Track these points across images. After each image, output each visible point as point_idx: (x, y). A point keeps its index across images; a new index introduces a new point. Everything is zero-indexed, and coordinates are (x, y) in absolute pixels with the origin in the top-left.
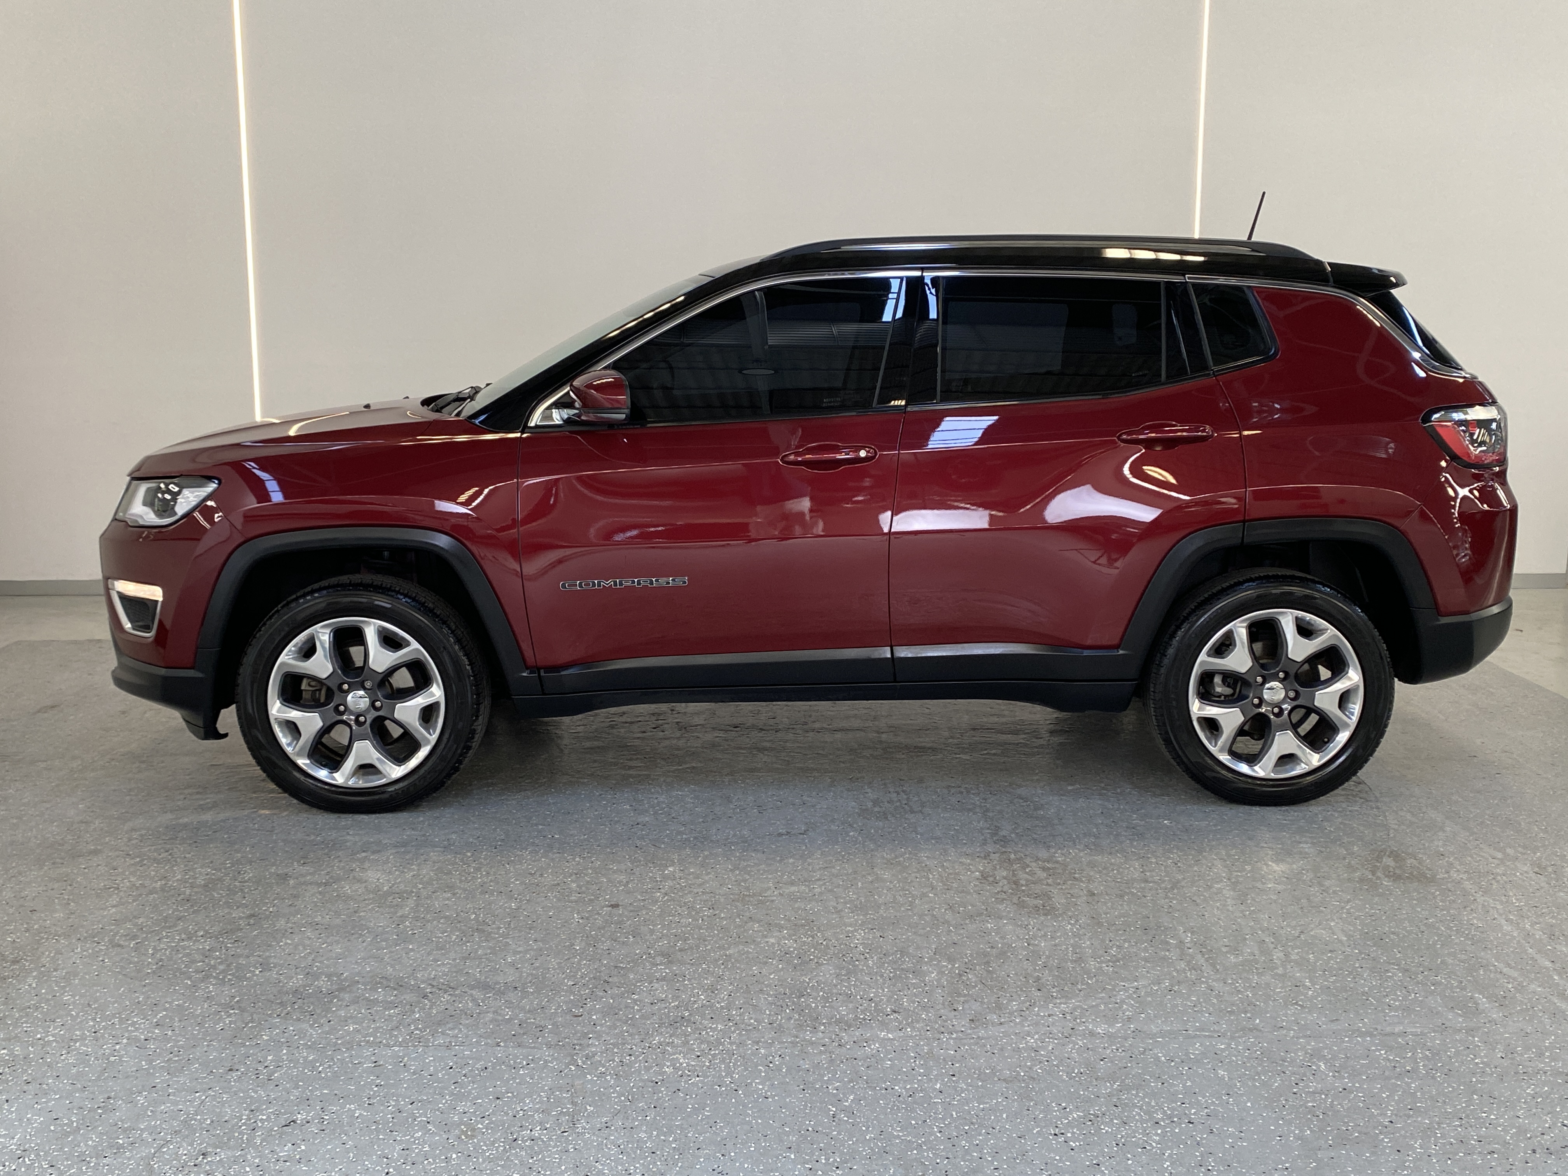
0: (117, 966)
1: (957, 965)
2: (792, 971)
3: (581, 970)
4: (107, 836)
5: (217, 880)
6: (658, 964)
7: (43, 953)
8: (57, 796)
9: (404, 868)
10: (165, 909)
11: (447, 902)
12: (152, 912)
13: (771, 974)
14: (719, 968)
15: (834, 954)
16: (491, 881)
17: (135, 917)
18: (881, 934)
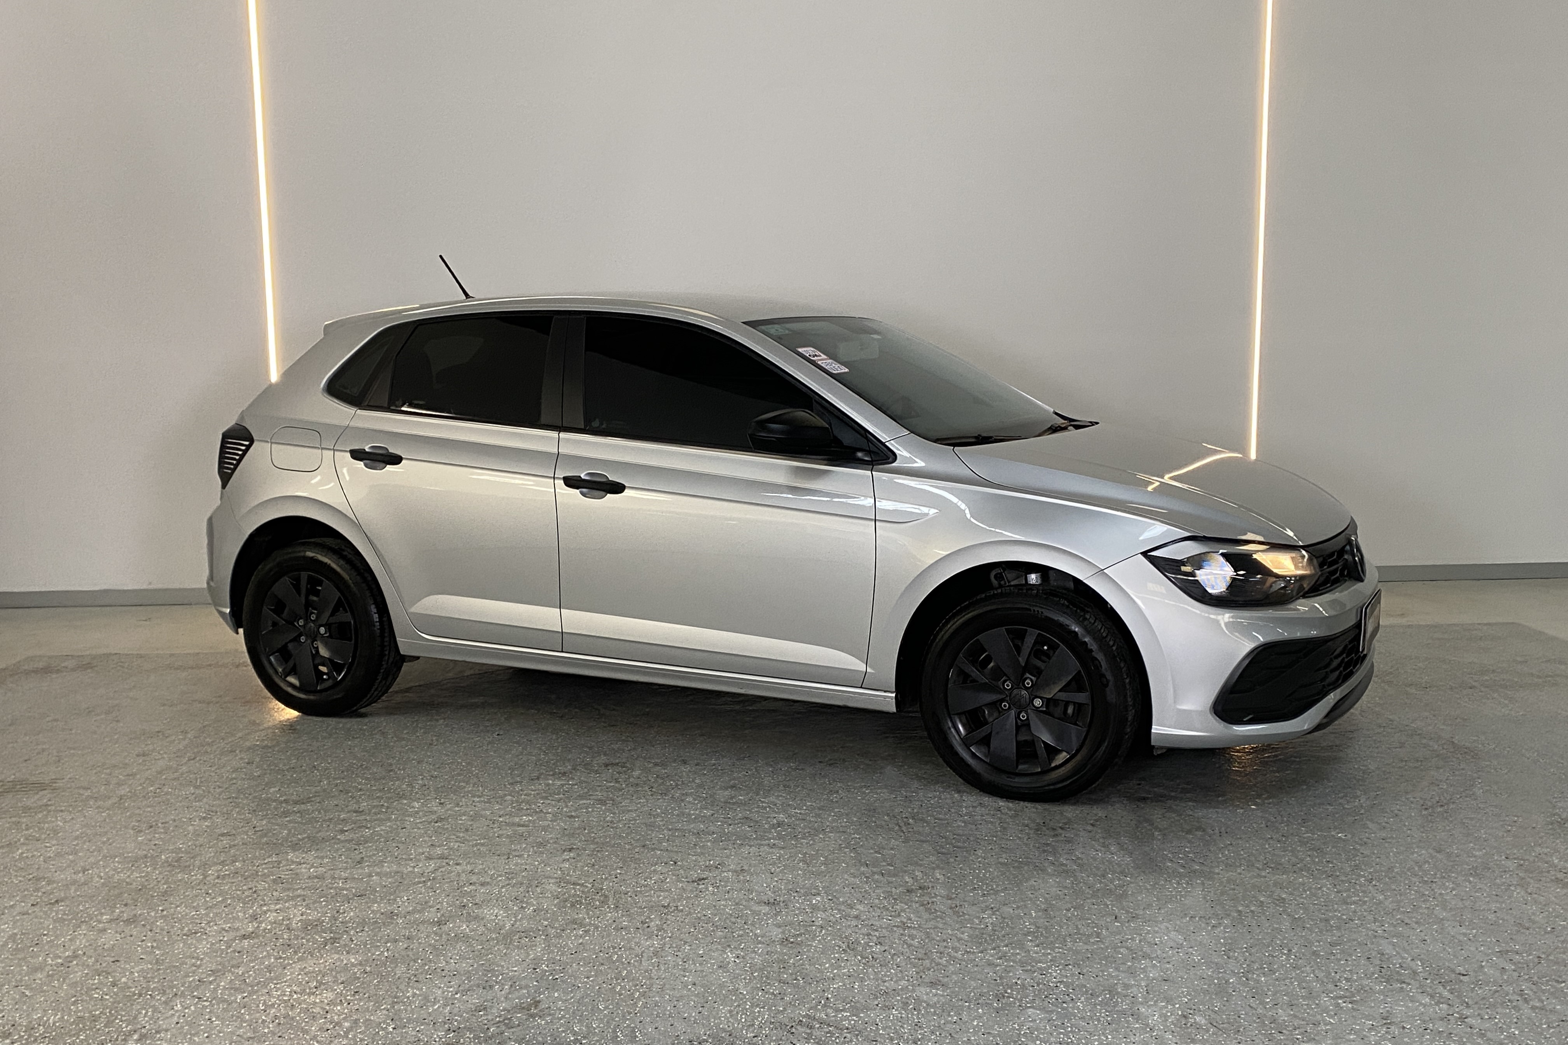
0: (229, 1025)
1: (1177, 1006)
2: (996, 1017)
3: (757, 1019)
4: (178, 873)
5: (315, 921)
6: (842, 1011)
7: (141, 1013)
8: (111, 828)
9: (521, 902)
10: (265, 957)
11: (581, 941)
12: (251, 961)
13: (973, 1020)
14: (913, 1014)
15: (1035, 995)
16: (623, 916)
17: (232, 967)
18: (1079, 971)
